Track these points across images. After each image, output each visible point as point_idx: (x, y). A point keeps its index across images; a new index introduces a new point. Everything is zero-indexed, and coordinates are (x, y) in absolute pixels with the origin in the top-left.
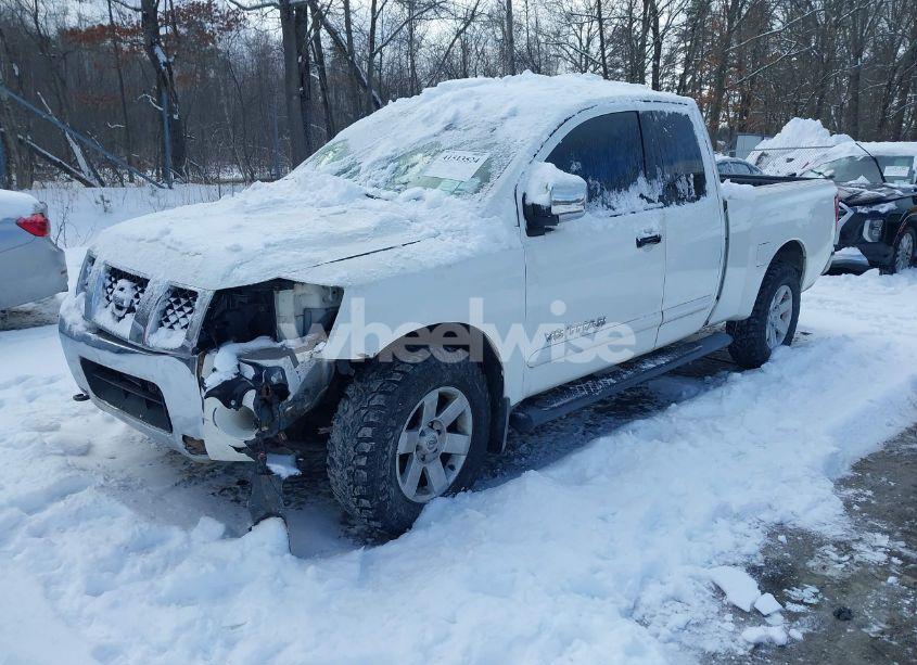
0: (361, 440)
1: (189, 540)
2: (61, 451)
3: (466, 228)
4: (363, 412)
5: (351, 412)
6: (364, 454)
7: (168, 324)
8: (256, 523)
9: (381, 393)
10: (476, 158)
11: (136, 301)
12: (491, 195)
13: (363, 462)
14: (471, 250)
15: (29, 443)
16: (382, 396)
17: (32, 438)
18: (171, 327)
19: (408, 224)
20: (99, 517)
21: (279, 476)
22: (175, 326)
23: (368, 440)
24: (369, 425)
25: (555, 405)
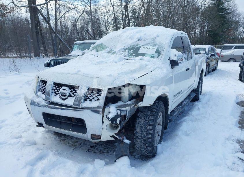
0: (148, 130)
1: (95, 167)
2: (29, 144)
3: (161, 67)
4: (147, 121)
5: (142, 122)
6: (150, 134)
7: (89, 100)
8: (118, 159)
9: (151, 115)
10: (154, 48)
11: (71, 93)
12: (163, 58)
13: (150, 136)
14: (165, 73)
15: (18, 143)
16: (152, 116)
17: (18, 141)
18: (91, 100)
19: (145, 67)
20: (60, 164)
21: (127, 143)
22: (92, 100)
23: (151, 130)
24: (150, 125)
25: (175, 115)
